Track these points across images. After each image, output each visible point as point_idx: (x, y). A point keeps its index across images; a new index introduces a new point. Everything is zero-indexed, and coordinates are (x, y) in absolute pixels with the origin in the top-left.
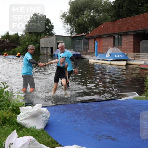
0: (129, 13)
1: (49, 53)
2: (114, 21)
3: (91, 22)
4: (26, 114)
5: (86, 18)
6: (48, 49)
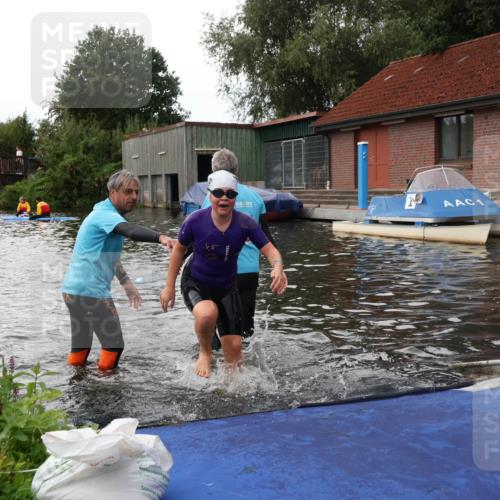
1: (164, 200)
3: (340, 60)
4: (70, 462)
6: (159, 183)
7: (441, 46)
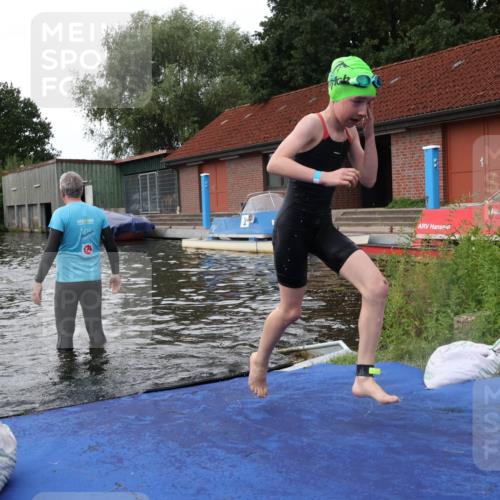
0: (314, 70)
1: (40, 225)
2: (264, 100)
3: (185, 108)
5: (166, 93)
6: (34, 211)
7: (266, 97)
